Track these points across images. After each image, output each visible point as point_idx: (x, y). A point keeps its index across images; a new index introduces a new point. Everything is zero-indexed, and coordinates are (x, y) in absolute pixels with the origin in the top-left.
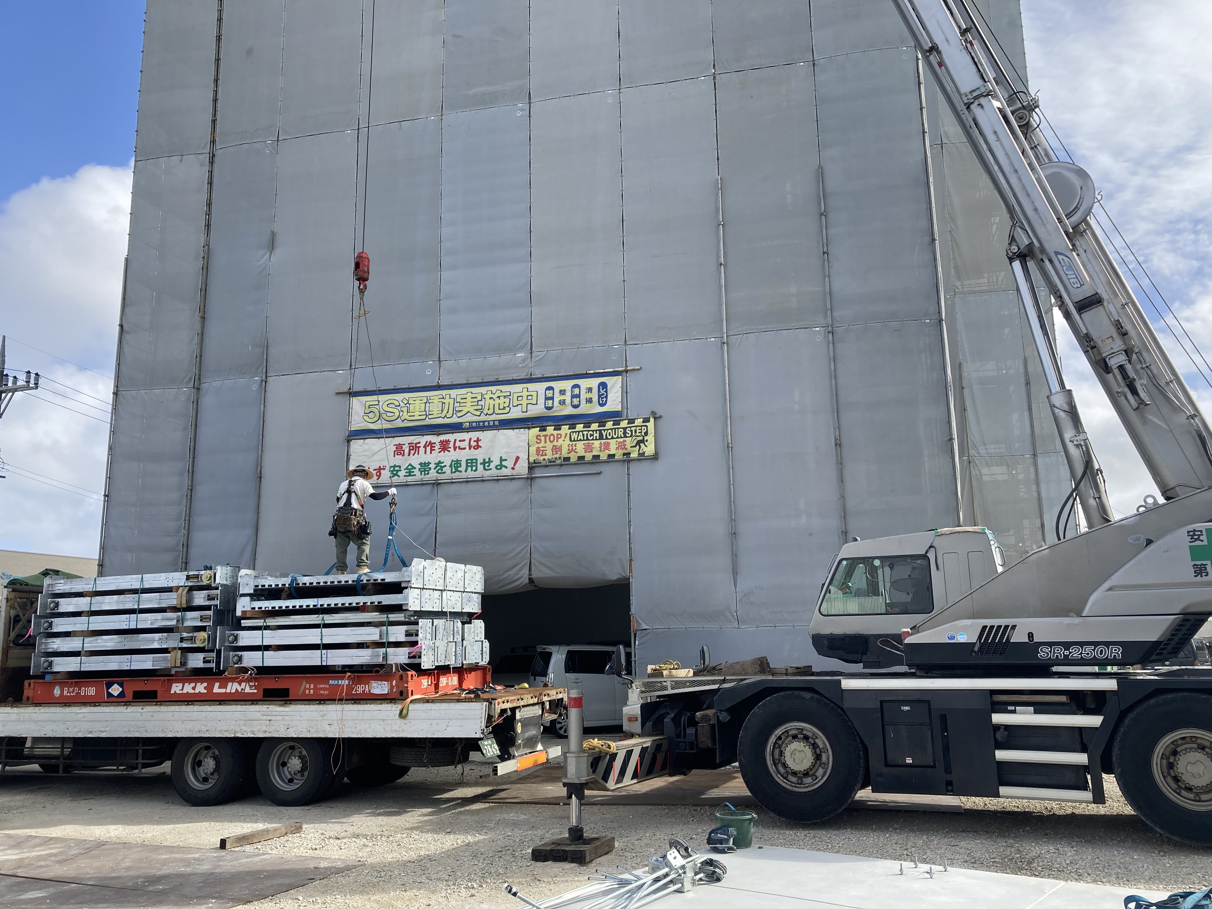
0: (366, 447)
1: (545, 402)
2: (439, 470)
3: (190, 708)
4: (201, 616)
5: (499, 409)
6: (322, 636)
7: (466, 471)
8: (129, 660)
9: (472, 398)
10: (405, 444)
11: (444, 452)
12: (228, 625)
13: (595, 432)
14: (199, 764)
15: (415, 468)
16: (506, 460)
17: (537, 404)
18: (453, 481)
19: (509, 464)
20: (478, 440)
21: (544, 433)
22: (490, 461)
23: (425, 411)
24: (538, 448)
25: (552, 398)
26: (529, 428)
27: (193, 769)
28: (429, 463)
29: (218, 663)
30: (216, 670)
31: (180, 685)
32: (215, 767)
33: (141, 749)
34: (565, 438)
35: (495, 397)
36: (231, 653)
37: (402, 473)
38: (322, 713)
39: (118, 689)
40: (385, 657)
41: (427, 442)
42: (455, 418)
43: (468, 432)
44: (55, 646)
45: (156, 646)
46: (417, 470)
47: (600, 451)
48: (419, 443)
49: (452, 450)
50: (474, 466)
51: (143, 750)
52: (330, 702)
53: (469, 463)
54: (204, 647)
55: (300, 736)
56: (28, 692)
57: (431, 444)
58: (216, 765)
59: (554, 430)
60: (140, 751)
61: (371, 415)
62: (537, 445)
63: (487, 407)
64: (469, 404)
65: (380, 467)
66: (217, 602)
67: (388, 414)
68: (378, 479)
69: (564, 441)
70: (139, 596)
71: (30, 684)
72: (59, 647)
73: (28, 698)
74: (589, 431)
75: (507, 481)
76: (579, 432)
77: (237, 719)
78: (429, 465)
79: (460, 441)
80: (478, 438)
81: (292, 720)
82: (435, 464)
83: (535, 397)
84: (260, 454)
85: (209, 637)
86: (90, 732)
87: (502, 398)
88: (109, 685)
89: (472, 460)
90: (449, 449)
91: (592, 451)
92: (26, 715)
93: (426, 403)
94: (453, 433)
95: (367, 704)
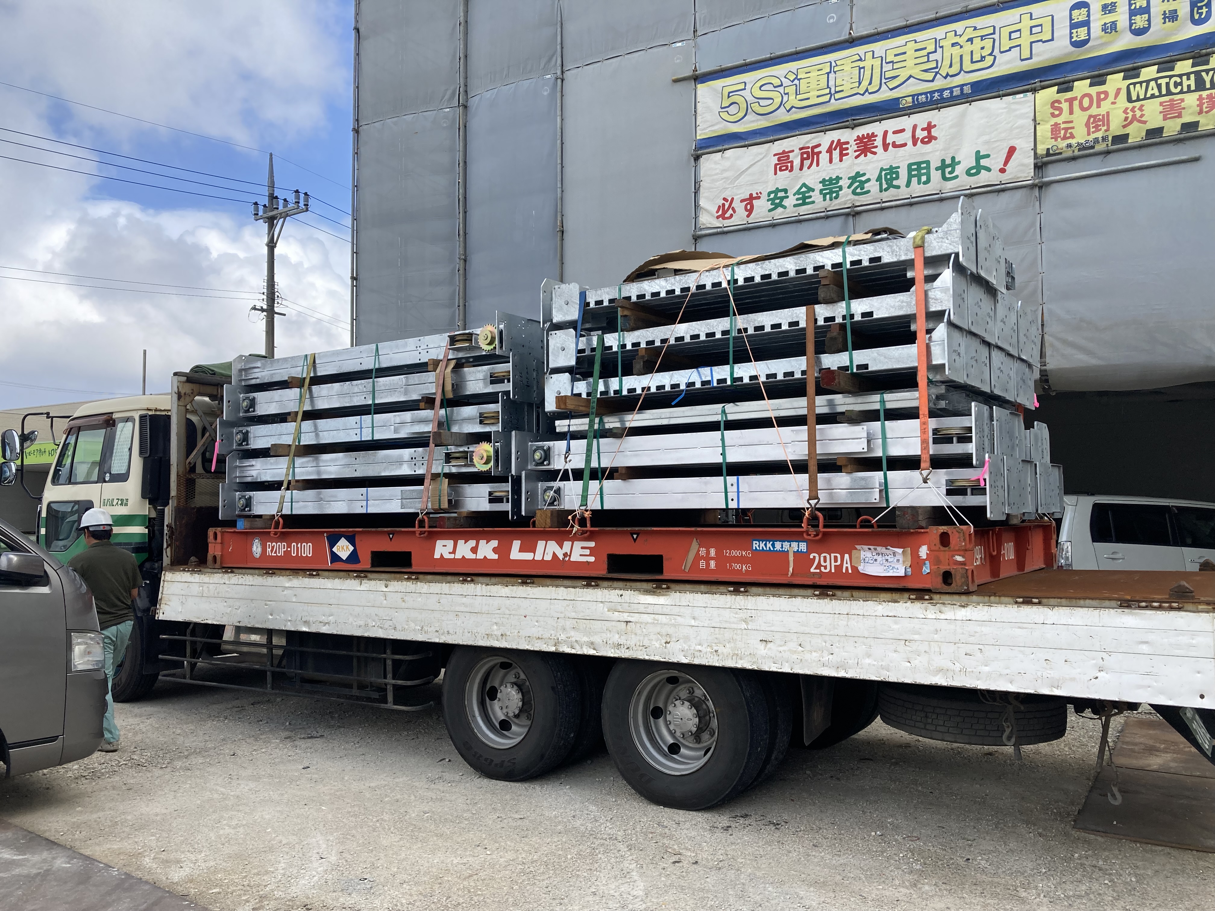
0: (727, 164)
1: (1071, 33)
2: (856, 188)
3: (469, 588)
4: (481, 415)
5: (972, 62)
6: (724, 446)
7: (908, 185)
8: (364, 497)
9: (916, 51)
10: (793, 151)
11: (866, 156)
12: (530, 430)
13: (1185, 78)
14: (493, 694)
15: (813, 190)
16: (988, 156)
17: (1052, 40)
18: (884, 205)
19: (995, 162)
20: (929, 127)
21: (1069, 95)
22: (954, 163)
23: (828, 87)
24: (1056, 125)
25: (1086, 23)
26: (1034, 90)
27: (482, 705)
28: (838, 179)
29: (516, 504)
30: (512, 517)
31: (450, 543)
32: (520, 704)
33: (389, 657)
34: (1115, 98)
35: (962, 40)
36: (540, 484)
37: (790, 202)
38: (742, 615)
39: (347, 547)
40: (885, 490)
41: (833, 142)
42: (885, 92)
43: (909, 115)
44: (254, 473)
45: (405, 470)
46: (817, 192)
47: (1201, 112)
48: (819, 145)
49: (880, 150)
50: (924, 174)
51: (394, 661)
52: (760, 590)
53: (914, 170)
54: (489, 472)
55: (697, 662)
56: (214, 549)
57: (841, 146)
58: (523, 700)
59: (1091, 85)
60: (389, 663)
61: (733, 109)
62: (1054, 121)
63: (947, 62)
64: (910, 63)
65: (751, 195)
66: (508, 387)
67: (762, 102)
68: (748, 216)
69: (1113, 103)
70: (374, 382)
71: (215, 535)
72: (259, 474)
73: (215, 557)
74: (1171, 77)
75: (990, 196)
76: (1148, 82)
77: (559, 615)
78: (837, 183)
79: (895, 132)
80: (929, 124)
81: (674, 626)
82: (849, 179)
83: (1047, 28)
84: (559, 195)
85: (496, 452)
86: (305, 622)
87: (977, 41)
88: (333, 542)
89: (919, 164)
90: (873, 150)
91: (1180, 116)
92: (211, 586)
93: (828, 73)
94: (880, 121)
95: (853, 598)
